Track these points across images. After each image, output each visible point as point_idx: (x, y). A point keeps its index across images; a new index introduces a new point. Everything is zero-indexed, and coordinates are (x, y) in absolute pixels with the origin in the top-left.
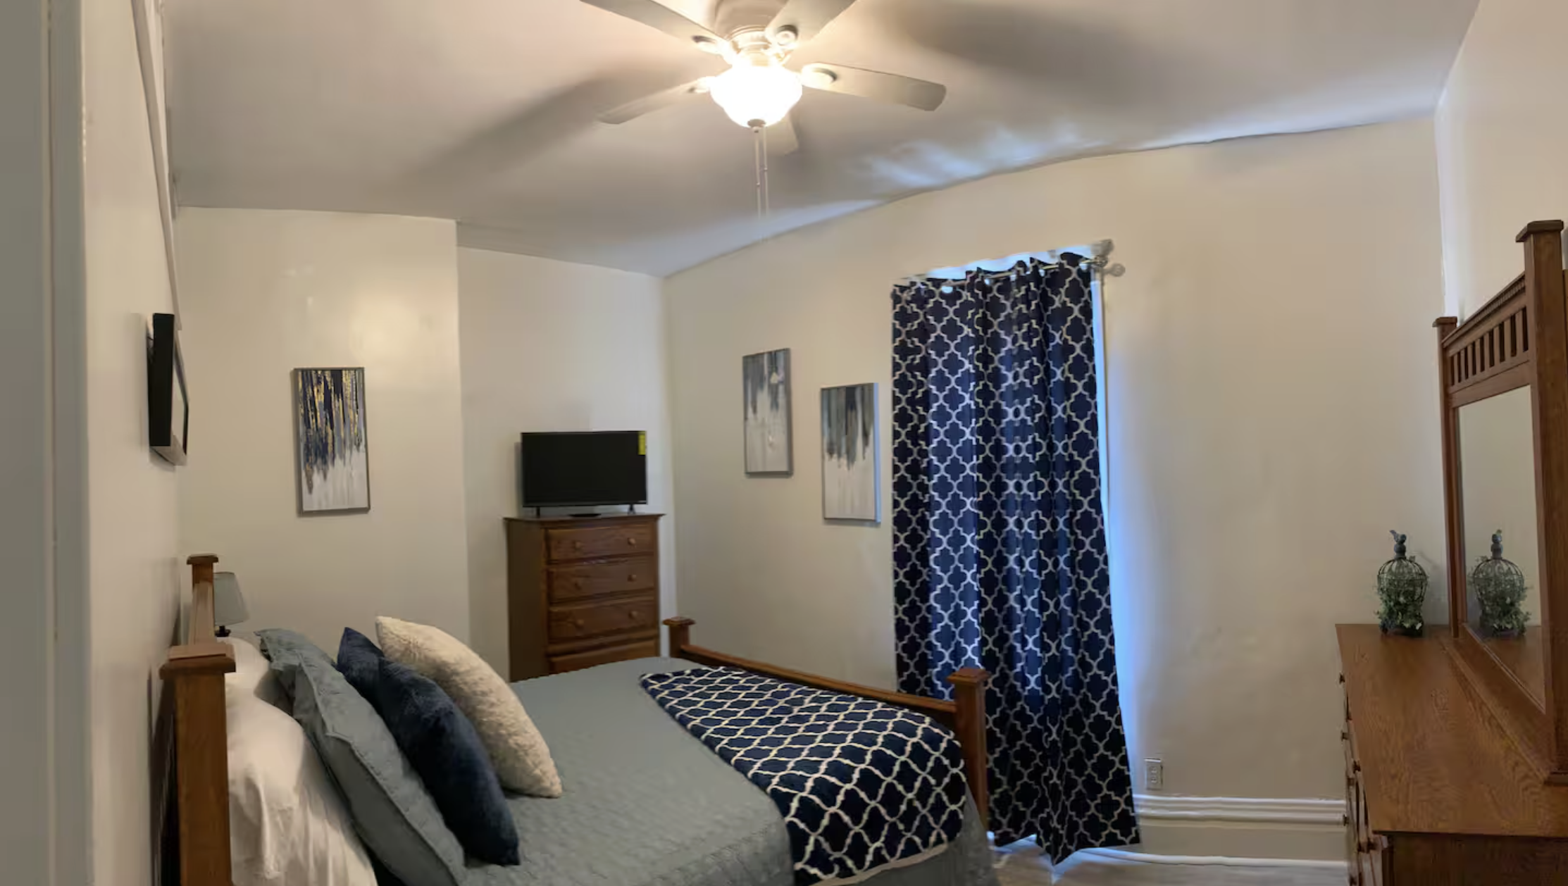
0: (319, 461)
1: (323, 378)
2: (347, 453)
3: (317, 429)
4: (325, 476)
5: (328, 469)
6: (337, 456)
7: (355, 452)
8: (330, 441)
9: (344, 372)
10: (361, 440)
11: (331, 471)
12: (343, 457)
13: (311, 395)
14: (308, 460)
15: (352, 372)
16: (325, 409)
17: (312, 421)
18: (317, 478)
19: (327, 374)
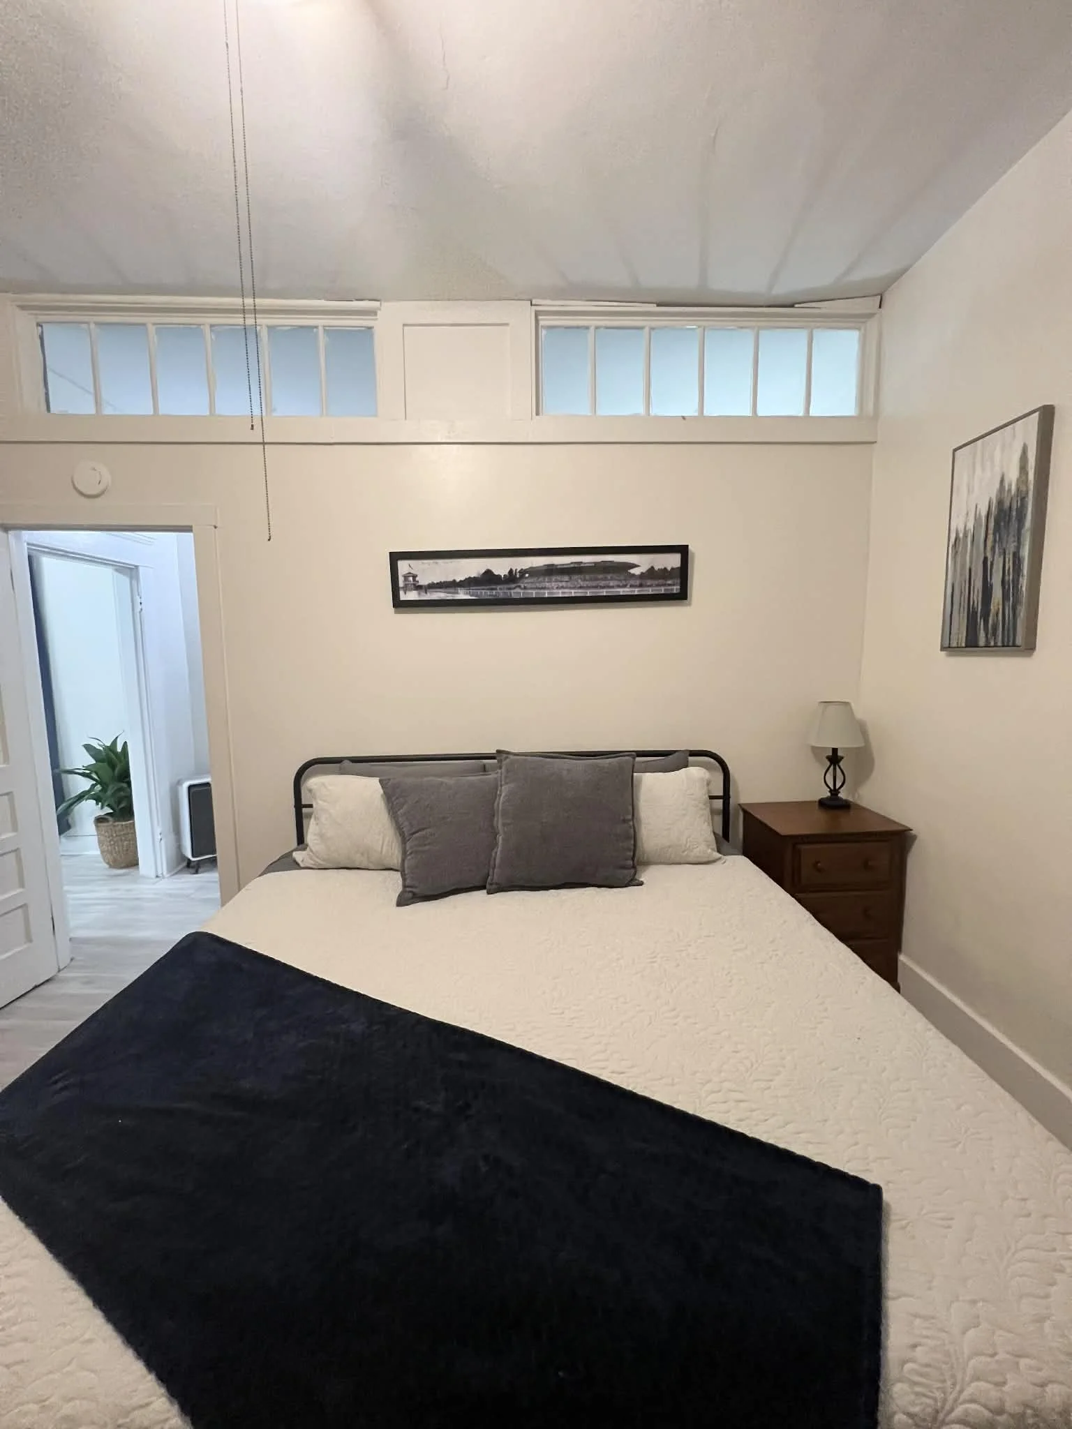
0: (1007, 504)
1: (989, 636)
2: (970, 525)
3: (1005, 553)
4: (1002, 481)
5: (997, 496)
6: (984, 513)
7: (961, 528)
8: (991, 537)
9: (963, 645)
10: (953, 546)
11: (993, 493)
12: (977, 519)
13: (1007, 604)
14: (1023, 499)
15: (954, 644)
16: (991, 586)
17: (1009, 565)
18: (1013, 475)
19: (982, 641)
